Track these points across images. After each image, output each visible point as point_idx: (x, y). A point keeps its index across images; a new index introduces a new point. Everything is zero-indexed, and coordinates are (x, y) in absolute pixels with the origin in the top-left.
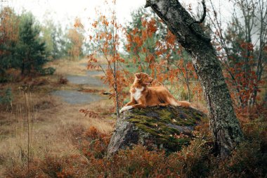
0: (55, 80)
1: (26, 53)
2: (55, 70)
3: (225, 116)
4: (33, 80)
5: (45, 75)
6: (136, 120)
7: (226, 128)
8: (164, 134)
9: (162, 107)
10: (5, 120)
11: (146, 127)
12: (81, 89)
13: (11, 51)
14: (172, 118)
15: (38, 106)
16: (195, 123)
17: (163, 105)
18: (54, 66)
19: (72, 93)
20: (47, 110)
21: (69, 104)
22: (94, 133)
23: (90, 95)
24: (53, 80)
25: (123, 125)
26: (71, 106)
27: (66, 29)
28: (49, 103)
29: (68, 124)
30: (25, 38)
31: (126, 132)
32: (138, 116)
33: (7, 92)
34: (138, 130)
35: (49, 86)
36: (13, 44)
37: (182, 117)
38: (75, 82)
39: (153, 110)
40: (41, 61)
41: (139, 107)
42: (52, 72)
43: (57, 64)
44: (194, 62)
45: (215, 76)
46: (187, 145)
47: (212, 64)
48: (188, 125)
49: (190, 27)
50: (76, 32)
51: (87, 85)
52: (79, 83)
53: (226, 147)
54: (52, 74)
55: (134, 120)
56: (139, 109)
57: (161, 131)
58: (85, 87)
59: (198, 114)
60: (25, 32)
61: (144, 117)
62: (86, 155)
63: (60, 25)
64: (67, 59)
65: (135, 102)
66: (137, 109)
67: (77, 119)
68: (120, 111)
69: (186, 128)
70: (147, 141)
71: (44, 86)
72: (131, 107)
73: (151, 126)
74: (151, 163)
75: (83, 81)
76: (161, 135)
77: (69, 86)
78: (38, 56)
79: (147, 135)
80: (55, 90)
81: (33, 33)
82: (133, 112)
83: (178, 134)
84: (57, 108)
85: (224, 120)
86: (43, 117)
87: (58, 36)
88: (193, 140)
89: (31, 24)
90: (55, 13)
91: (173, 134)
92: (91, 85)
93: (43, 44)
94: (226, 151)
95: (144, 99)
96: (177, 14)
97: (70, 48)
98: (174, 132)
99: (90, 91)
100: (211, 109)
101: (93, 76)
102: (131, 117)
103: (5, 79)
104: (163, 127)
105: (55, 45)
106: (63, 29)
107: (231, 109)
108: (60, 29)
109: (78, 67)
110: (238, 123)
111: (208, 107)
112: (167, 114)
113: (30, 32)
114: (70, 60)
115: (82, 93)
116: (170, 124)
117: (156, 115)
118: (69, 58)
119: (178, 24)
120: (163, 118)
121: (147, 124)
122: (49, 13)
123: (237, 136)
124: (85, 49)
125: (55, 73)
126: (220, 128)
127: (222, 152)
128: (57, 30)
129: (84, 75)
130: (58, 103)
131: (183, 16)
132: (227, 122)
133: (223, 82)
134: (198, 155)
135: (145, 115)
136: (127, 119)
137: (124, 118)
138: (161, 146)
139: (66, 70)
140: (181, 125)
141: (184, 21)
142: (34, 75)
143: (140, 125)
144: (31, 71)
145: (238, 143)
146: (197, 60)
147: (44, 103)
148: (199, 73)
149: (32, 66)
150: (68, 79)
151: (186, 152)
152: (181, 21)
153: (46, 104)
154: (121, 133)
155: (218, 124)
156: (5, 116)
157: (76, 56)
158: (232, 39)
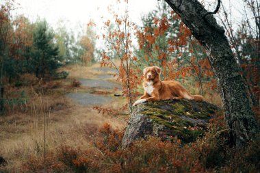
0: (68, 83)
1: (40, 58)
2: (68, 74)
3: (240, 108)
4: (47, 83)
5: (58, 79)
6: (150, 113)
7: (241, 119)
8: (178, 126)
9: (175, 101)
10: (21, 121)
11: (160, 119)
12: (93, 91)
13: (26, 56)
14: (186, 111)
15: (52, 107)
16: (209, 116)
17: (177, 98)
18: (67, 71)
19: (85, 95)
20: (61, 111)
21: (82, 106)
22: (107, 130)
23: (102, 97)
24: (66, 84)
25: (137, 117)
26: (84, 107)
27: (79, 36)
28: (63, 104)
29: (81, 123)
30: (39, 44)
31: (140, 124)
32: (152, 109)
33: (22, 94)
34: (152, 122)
35: (62, 89)
36: (28, 49)
37: (196, 110)
38: (87, 85)
39: (167, 104)
40: (54, 66)
41: (153, 100)
42: (65, 76)
43: (70, 69)
44: (208, 54)
45: (229, 67)
46: (201, 137)
47: (226, 55)
48: (202, 118)
49: (204, 18)
50: (88, 39)
51: (99, 88)
52: (91, 86)
53: (241, 138)
54: (65, 77)
55: (148, 112)
56: (153, 102)
57: (175, 123)
58: (97, 90)
59: (211, 108)
60: (39, 38)
61: (158, 109)
62: (100, 149)
63: (72, 32)
64: (79, 64)
65: (148, 95)
66: (150, 102)
67: (90, 119)
68: (134, 104)
69: (200, 120)
70: (161, 133)
71: (58, 89)
72: (145, 100)
73: (165, 118)
74: (166, 151)
75: (95, 84)
76: (175, 127)
77: (82, 88)
78: (52, 61)
79: (161, 127)
80: (68, 93)
81: (46, 39)
82: (147, 105)
83: (193, 126)
84: (70, 109)
85: (239, 111)
86: (57, 117)
87: (71, 44)
88: (207, 131)
89: (45, 30)
90: (68, 21)
91: (187, 126)
92: (103, 88)
93: (56, 49)
94: (241, 143)
95: (157, 92)
96: (191, 6)
97: (83, 54)
98: (188, 124)
99: (102, 93)
100: (226, 100)
101: (105, 79)
102: (145, 110)
103: (20, 82)
104: (177, 119)
105: (68, 52)
106: (76, 37)
107: (246, 100)
108: (72, 37)
109: (90, 71)
110: (253, 114)
111: (223, 99)
112: (180, 108)
113: (44, 38)
114: (82, 65)
115: (94, 95)
116: (184, 117)
117: (170, 108)
118: (81, 63)
119: (192, 16)
120: (176, 111)
121: (161, 117)
122: (62, 21)
123: (252, 128)
124: (96, 55)
125: (68, 77)
126: (235, 120)
127: (238, 143)
128: (70, 38)
129: (97, 79)
130: (71, 105)
131: (196, 8)
132: (243, 113)
133: (237, 74)
134: (213, 145)
135: (159, 108)
136: (141, 111)
137: (138, 110)
138: (176, 137)
139: (78, 75)
140: (195, 118)
141: (198, 12)
142: (48, 79)
143: (154, 117)
144: (45, 75)
145: (254, 134)
146: (211, 52)
147: (58, 104)
148: (213, 65)
149: (46, 70)
150: (81, 82)
151: (201, 143)
152: (194, 13)
153: (60, 106)
154: (135, 125)
155: (233, 115)
156: (21, 116)
157: (88, 61)
158: (242, 42)
